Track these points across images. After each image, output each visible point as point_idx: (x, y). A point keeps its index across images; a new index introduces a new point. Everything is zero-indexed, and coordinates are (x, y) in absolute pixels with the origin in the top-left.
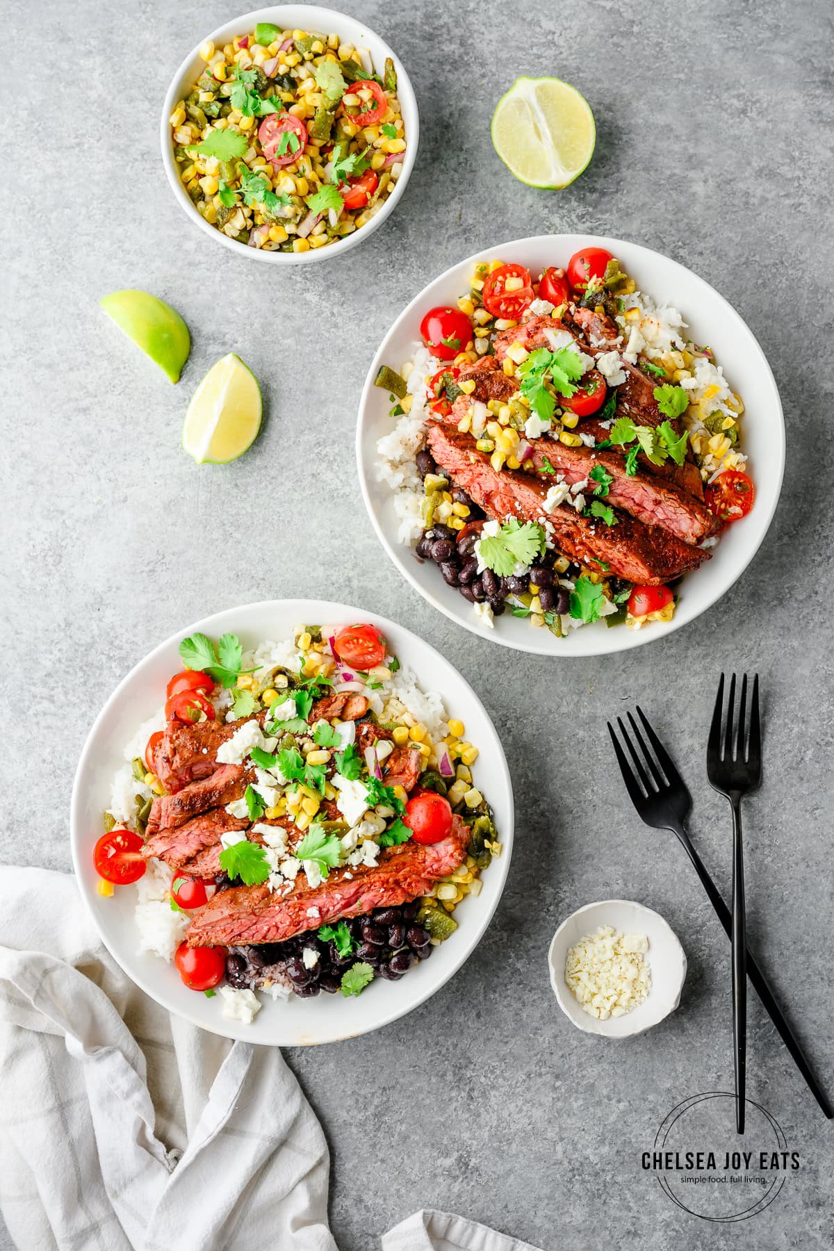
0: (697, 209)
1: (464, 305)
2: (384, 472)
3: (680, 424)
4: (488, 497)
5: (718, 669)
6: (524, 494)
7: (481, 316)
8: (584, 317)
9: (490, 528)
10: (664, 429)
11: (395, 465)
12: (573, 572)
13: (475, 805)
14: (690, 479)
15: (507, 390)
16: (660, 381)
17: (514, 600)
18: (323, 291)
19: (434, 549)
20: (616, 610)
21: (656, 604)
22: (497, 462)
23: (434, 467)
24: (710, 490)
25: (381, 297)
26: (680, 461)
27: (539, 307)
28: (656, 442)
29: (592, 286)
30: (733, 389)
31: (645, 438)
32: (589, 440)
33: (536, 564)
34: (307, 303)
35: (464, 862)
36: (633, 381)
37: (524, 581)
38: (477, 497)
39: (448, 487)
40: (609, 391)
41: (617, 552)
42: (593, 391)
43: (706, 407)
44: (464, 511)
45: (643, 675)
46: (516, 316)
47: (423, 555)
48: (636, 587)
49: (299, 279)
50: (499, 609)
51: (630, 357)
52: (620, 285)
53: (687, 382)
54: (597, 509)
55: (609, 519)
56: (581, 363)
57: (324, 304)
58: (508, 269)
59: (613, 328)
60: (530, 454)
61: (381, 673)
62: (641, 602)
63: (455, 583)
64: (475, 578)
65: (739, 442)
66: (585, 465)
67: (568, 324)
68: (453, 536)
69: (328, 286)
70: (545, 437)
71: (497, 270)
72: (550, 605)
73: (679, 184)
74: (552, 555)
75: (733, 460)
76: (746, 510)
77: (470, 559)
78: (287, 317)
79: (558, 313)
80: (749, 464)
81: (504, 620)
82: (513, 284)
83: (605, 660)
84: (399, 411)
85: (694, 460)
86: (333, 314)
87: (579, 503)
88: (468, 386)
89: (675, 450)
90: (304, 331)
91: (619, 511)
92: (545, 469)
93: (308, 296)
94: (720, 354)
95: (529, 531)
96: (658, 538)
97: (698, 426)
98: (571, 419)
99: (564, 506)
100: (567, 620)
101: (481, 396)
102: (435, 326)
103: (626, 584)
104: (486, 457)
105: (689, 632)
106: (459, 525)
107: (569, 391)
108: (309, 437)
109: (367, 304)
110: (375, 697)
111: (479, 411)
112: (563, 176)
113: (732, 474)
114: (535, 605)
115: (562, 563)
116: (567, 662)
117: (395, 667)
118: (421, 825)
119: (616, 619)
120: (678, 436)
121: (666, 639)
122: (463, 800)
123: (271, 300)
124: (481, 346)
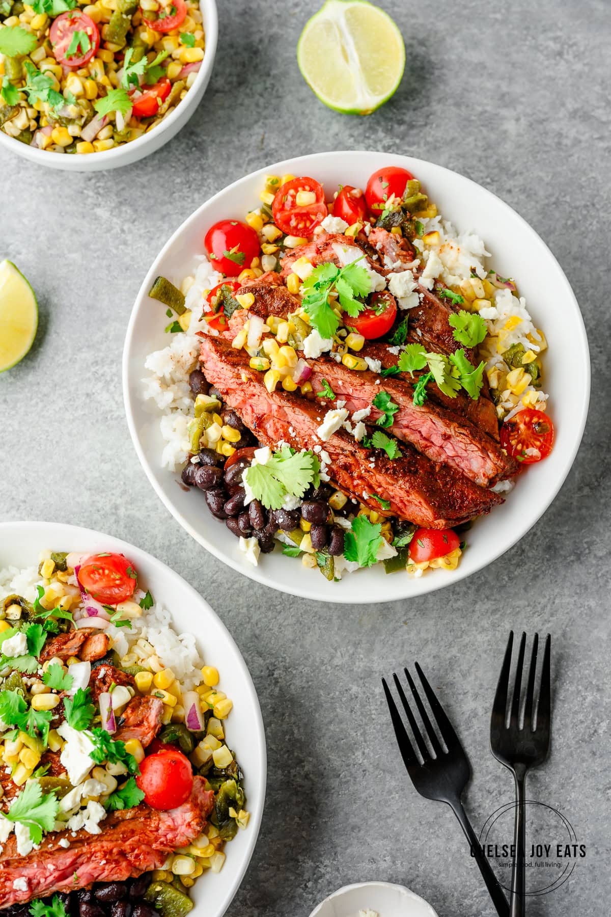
0: (508, 147)
1: (252, 219)
2: (152, 390)
3: (477, 354)
4: (260, 421)
5: (508, 627)
6: (299, 418)
7: (270, 232)
8: (379, 237)
9: (261, 455)
10: (457, 358)
11: (165, 383)
12: (351, 510)
13: (225, 766)
14: (484, 414)
15: (289, 305)
16: (456, 308)
17: (284, 536)
18: (115, 208)
19: (199, 476)
20: (395, 554)
21: (441, 550)
22: (270, 382)
23: (207, 388)
24: (506, 428)
25: (175, 216)
26: (474, 395)
27: (331, 224)
28: (449, 371)
29: (390, 205)
30: (536, 323)
31: (436, 365)
32: (374, 365)
33: (308, 496)
34: (97, 218)
35: (205, 832)
36: (426, 305)
37: (294, 517)
38: (248, 420)
39: (220, 409)
40: (400, 315)
41: (398, 489)
42: (382, 311)
43: (505, 340)
44: (234, 436)
45: (427, 627)
46: (307, 234)
47: (188, 482)
48: (419, 530)
49: (91, 193)
50: (267, 546)
51: (426, 282)
52: (420, 207)
53: (486, 311)
54: (379, 440)
55: (392, 451)
56: (371, 281)
57: (115, 220)
58: (299, 184)
59: (410, 251)
60: (309, 376)
61: (130, 609)
62: (424, 547)
63: (220, 514)
64: (241, 510)
65: (540, 381)
66: (369, 391)
67: (362, 242)
68: (220, 463)
69: (121, 203)
70: (326, 357)
71: (289, 183)
72: (323, 544)
73: (490, 121)
74: (327, 489)
75: (532, 397)
76: (545, 452)
77: (237, 488)
78: (75, 231)
79: (352, 231)
80: (550, 404)
81: (273, 559)
82: (305, 198)
83: (385, 608)
84: (176, 328)
85: (489, 395)
86: (123, 231)
87: (358, 432)
88: (246, 300)
89: (469, 380)
90: (92, 247)
91: (403, 444)
92: (325, 393)
93: (99, 211)
94: (523, 286)
95: (302, 460)
96: (445, 477)
97: (496, 360)
98: (356, 341)
99: (341, 433)
100: (341, 562)
101: (260, 310)
102: (219, 239)
103: (409, 525)
104: (259, 376)
105: (476, 581)
106: (227, 450)
107: (355, 309)
108: (87, 355)
109: (159, 223)
110: (119, 637)
111: (255, 326)
112: (369, 100)
113: (531, 412)
114: (306, 544)
115: (339, 499)
116: (345, 610)
117: (148, 603)
118: (154, 788)
119: (395, 564)
120: (473, 367)
121: (452, 589)
122: (211, 759)
123: (60, 213)
124: (268, 263)
